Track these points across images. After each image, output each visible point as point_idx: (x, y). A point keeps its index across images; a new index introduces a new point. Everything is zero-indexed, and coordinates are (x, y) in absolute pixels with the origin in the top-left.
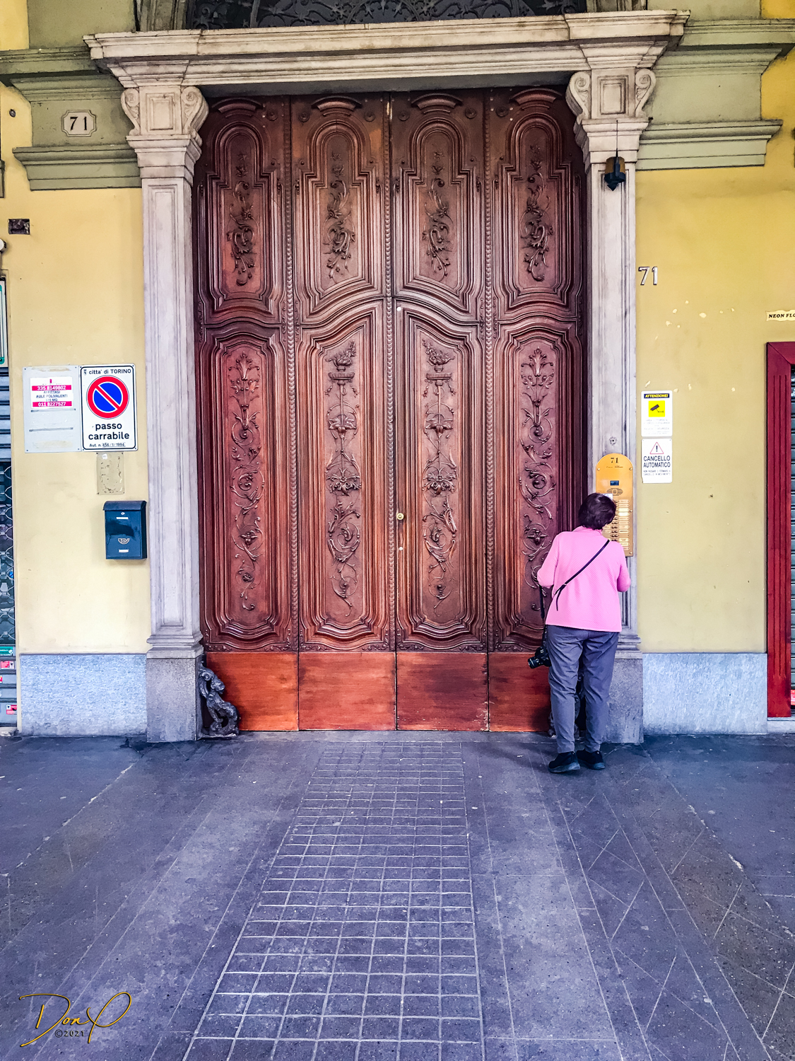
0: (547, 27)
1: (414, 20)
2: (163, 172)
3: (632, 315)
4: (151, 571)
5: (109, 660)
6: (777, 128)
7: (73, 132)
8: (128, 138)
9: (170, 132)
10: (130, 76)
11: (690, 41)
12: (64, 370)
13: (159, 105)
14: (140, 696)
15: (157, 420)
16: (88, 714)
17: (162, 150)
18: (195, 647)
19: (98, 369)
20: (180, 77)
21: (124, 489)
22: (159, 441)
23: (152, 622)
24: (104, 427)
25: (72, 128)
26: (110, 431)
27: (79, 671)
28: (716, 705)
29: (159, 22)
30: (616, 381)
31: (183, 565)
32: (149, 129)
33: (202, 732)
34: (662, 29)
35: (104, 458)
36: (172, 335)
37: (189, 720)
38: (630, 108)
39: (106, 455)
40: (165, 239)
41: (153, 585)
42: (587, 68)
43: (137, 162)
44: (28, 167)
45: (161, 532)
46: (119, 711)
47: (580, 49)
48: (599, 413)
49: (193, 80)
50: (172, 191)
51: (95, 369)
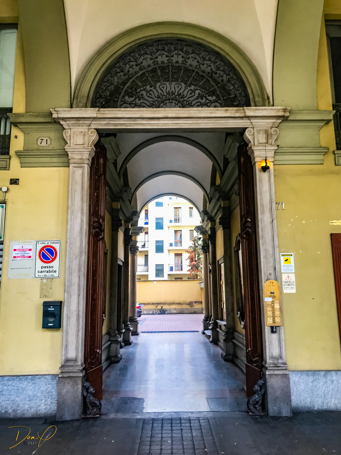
0: (237, 111)
1: (183, 107)
2: (79, 161)
3: (275, 222)
4: (63, 334)
5: (40, 378)
6: (327, 150)
7: (41, 145)
8: (65, 148)
9: (83, 146)
10: (68, 124)
11: (291, 118)
12: (29, 242)
13: (78, 135)
14: (53, 396)
15: (70, 264)
16: (27, 406)
17: (79, 153)
18: (82, 371)
19: (44, 242)
20: (88, 125)
21: (52, 295)
22: (71, 274)
23: (62, 359)
24: (45, 267)
25: (41, 143)
26: (48, 269)
27: (24, 384)
28: (323, 396)
29: (81, 105)
30: (270, 249)
31: (78, 331)
32: (74, 144)
33: (83, 414)
34: (281, 114)
35: (44, 281)
36: (79, 228)
37: (77, 409)
38: (270, 141)
39: (45, 280)
40: (78, 188)
41: (64, 341)
42: (252, 127)
43: (68, 157)
44: (21, 159)
45: (69, 315)
46: (43, 404)
47: (249, 119)
48: (264, 262)
49: (93, 127)
50: (83, 169)
51: (43, 242)
